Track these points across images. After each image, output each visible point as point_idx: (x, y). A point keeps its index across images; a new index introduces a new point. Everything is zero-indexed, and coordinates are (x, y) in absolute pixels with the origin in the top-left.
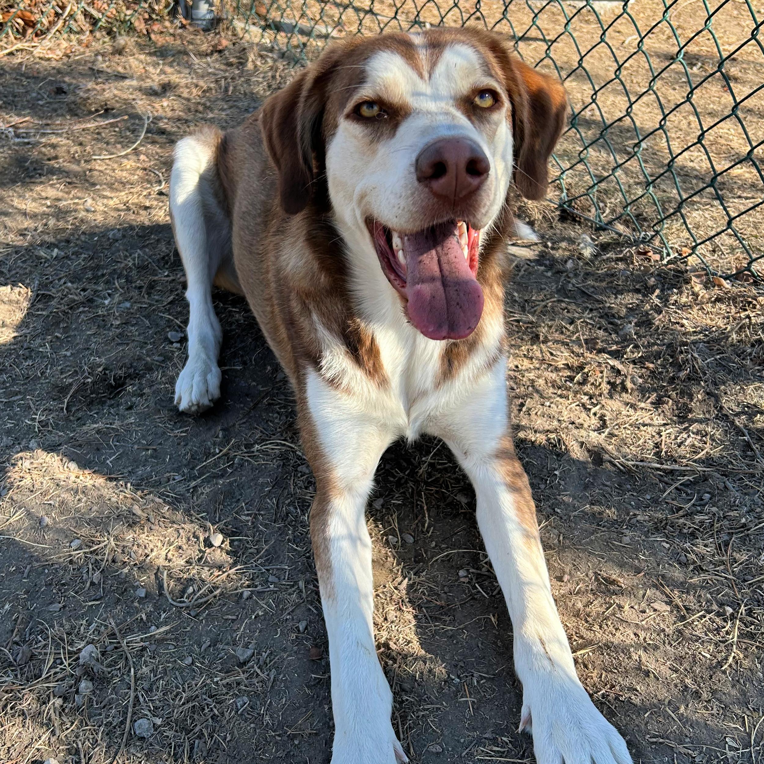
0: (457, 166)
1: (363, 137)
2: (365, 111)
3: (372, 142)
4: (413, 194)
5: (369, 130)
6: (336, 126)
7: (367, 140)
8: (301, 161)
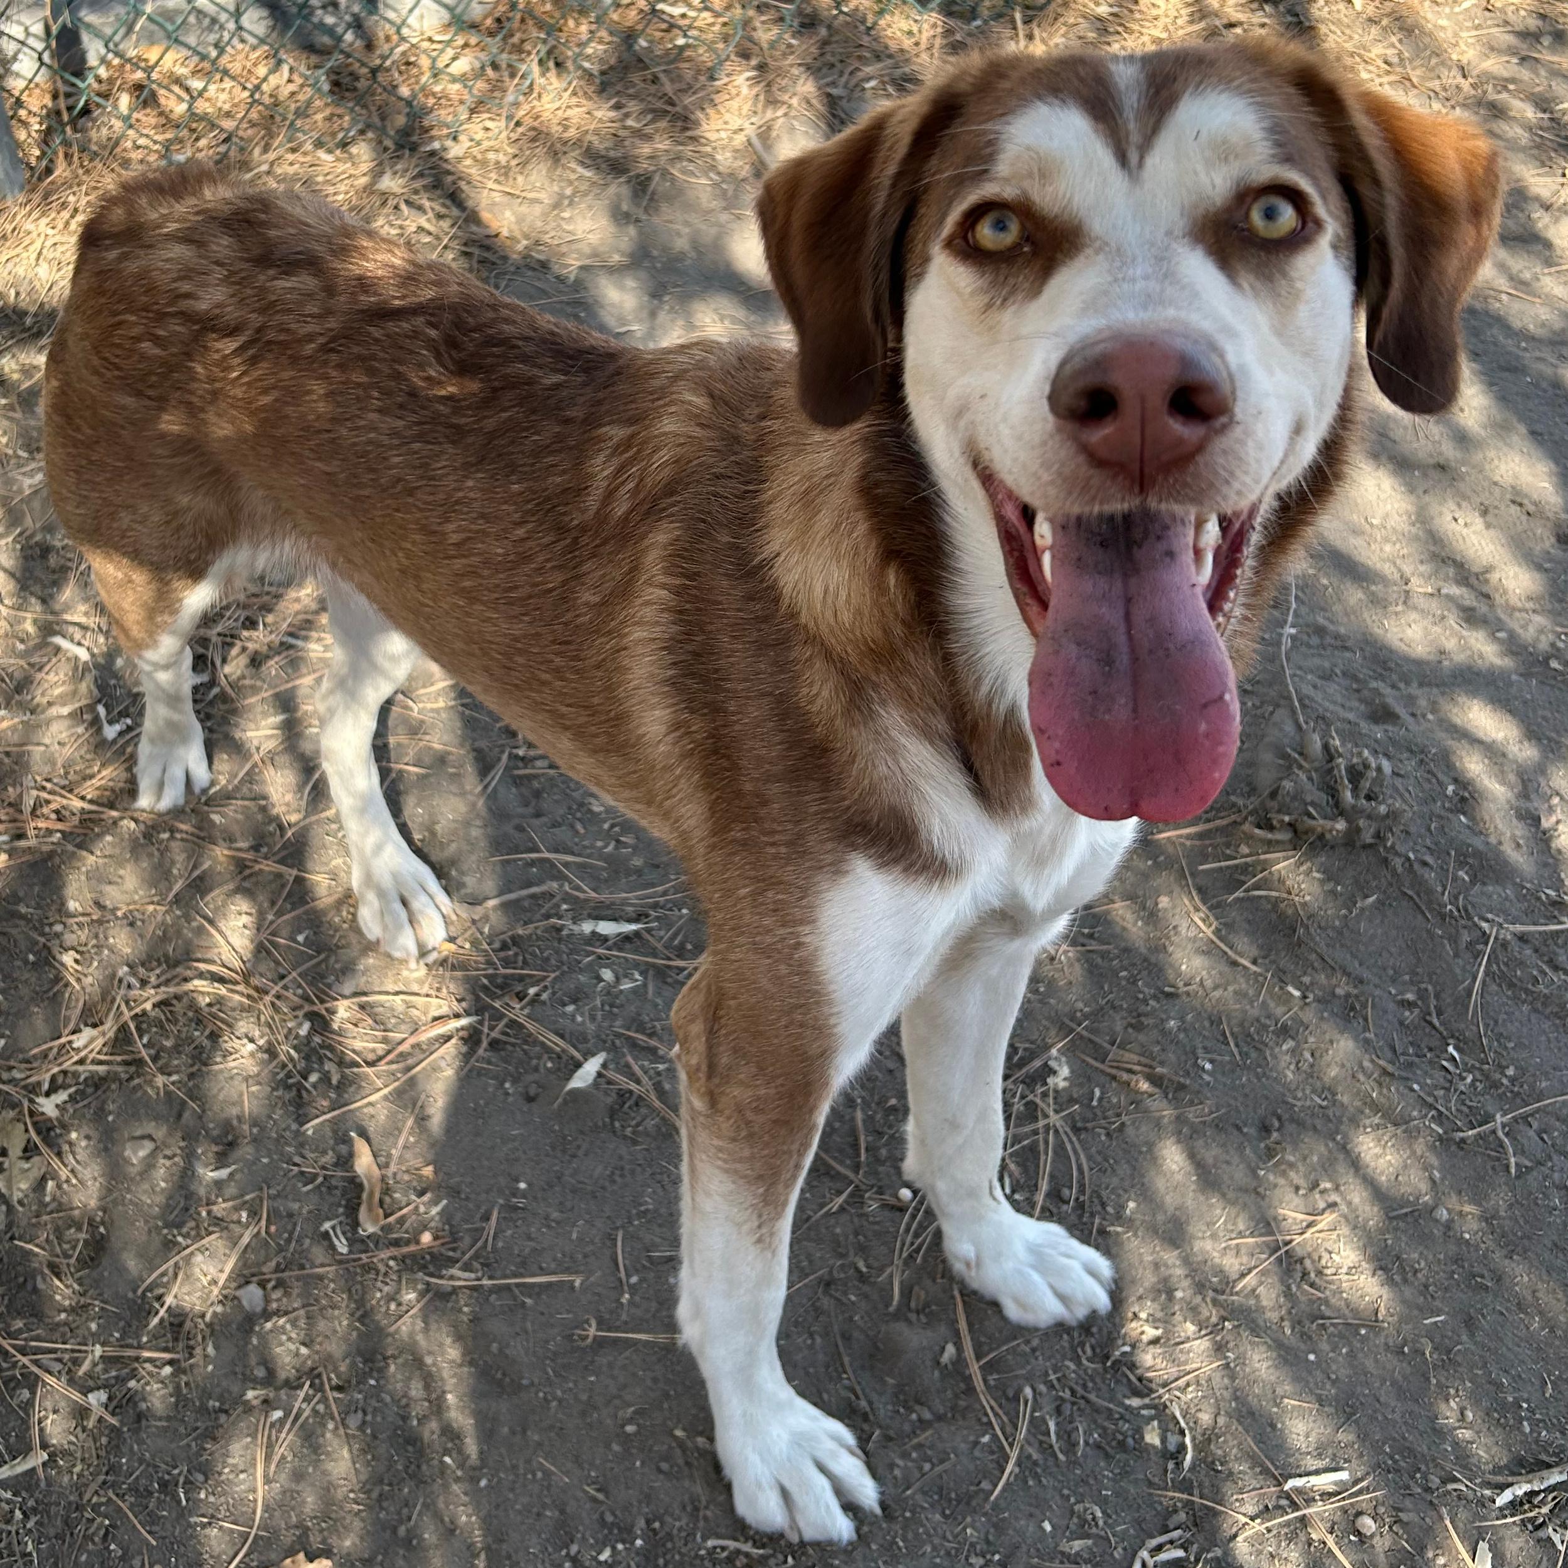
0: (1143, 400)
1: (972, 293)
2: (986, 234)
3: (989, 306)
4: (1044, 443)
5: (988, 277)
6: (926, 260)
7: (983, 299)
8: (869, 314)
